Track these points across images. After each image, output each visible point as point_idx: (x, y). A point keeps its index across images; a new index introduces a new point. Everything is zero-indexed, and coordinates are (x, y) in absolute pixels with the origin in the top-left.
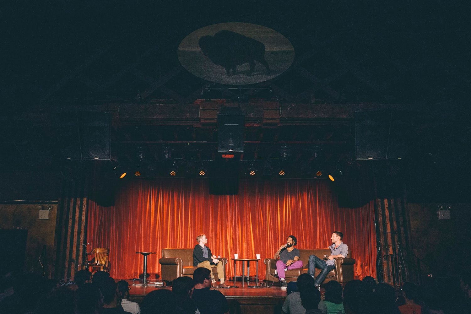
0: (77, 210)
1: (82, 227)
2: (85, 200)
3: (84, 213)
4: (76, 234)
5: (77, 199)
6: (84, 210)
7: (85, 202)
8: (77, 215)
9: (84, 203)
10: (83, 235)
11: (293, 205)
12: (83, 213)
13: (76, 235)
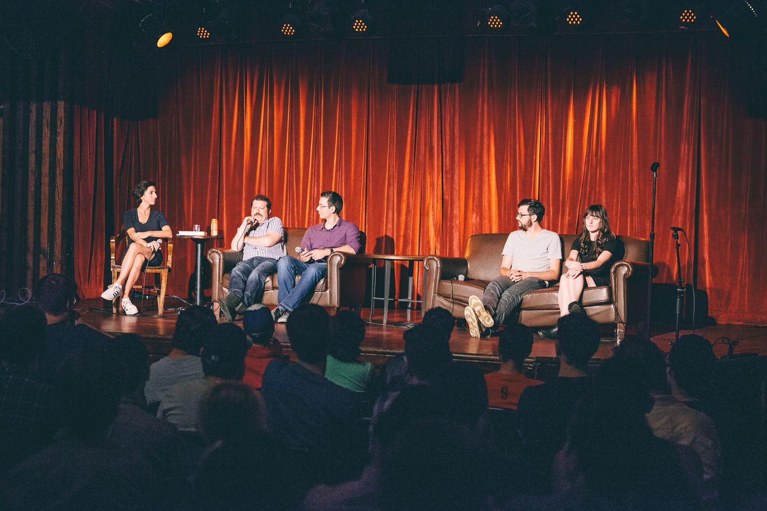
0: (46, 132)
1: (58, 172)
2: (61, 105)
3: (60, 139)
4: (45, 189)
5: (44, 103)
6: (61, 130)
7: (61, 112)
8: (46, 143)
9: (60, 115)
10: (61, 192)
11: (613, 108)
12: (58, 139)
13: (47, 192)
